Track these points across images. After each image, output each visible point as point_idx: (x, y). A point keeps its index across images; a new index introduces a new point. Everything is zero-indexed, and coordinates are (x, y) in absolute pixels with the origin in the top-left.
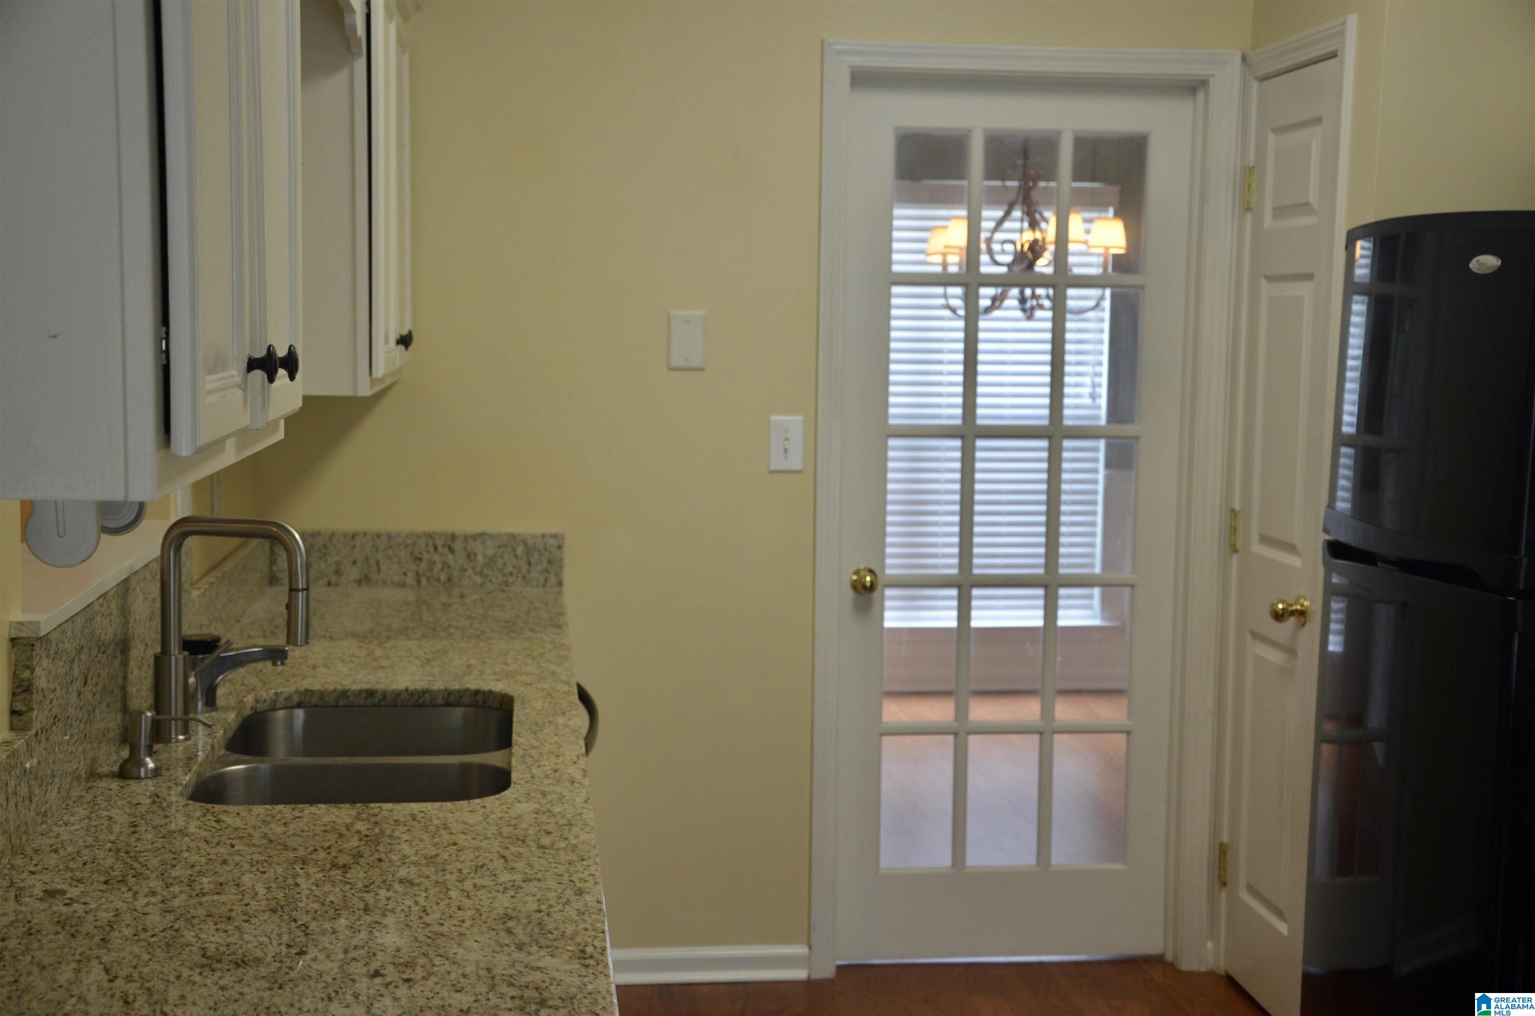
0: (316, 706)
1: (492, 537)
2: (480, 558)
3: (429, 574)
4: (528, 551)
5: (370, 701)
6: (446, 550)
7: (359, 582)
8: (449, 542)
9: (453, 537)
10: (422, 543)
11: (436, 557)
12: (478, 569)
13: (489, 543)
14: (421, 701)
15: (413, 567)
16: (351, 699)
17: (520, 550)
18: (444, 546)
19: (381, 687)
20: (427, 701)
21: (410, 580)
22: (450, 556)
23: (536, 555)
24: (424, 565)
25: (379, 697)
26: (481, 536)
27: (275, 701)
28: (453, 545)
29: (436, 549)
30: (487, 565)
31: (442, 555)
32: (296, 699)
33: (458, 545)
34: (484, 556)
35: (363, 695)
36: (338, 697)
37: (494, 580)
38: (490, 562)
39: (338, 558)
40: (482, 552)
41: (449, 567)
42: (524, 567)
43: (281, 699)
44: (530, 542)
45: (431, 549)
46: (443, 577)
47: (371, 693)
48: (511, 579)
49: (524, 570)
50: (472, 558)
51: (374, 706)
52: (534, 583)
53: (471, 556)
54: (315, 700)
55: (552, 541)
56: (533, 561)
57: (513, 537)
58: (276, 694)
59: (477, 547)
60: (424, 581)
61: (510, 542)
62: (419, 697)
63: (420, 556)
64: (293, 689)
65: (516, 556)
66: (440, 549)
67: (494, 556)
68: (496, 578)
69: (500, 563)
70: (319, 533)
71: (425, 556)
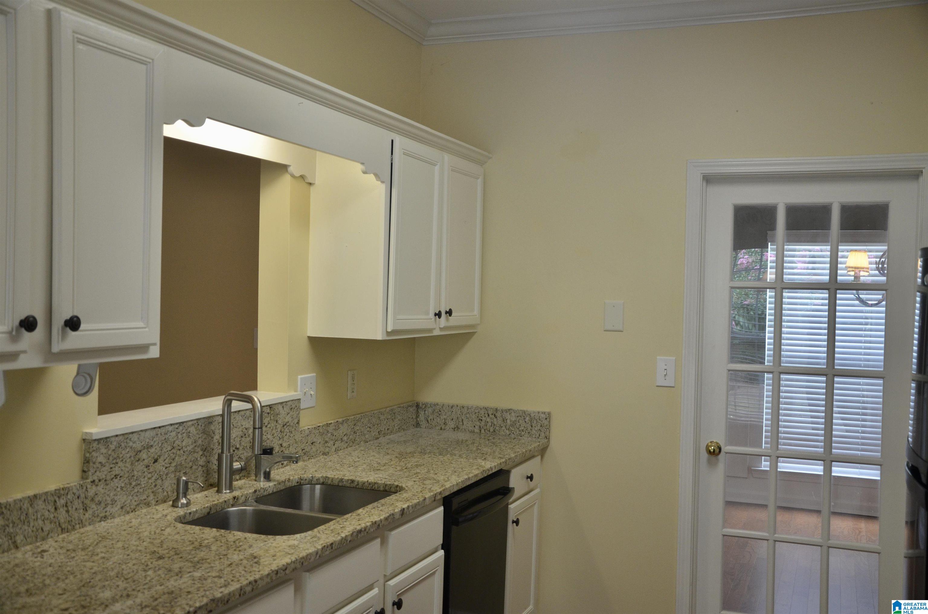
0: (330, 485)
1: (515, 411)
2: (508, 421)
3: (485, 428)
4: (531, 421)
5: (352, 485)
6: (493, 416)
7: (454, 429)
8: (495, 413)
9: (497, 410)
10: (482, 412)
11: (488, 420)
12: (507, 427)
13: (513, 414)
14: (373, 488)
15: (478, 423)
16: (344, 483)
17: (527, 419)
18: (492, 414)
19: (358, 479)
20: (376, 488)
21: (477, 430)
22: (495, 419)
23: (535, 422)
24: (483, 423)
25: (356, 483)
26: (509, 411)
27: (312, 480)
28: (496, 414)
29: (489, 415)
30: (512, 425)
31: (491, 418)
32: (321, 481)
33: (498, 414)
34: (511, 421)
35: (349, 482)
36: (339, 481)
37: (515, 433)
38: (513, 424)
39: (445, 417)
40: (511, 418)
41: (494, 425)
42: (530, 428)
43: (315, 479)
44: (532, 415)
45: (487, 415)
46: (492, 430)
47: (353, 481)
48: (523, 433)
49: (529, 429)
50: (505, 421)
51: (354, 487)
52: (534, 436)
53: (505, 420)
54: (329, 482)
55: (543, 416)
56: (533, 425)
57: (524, 412)
58: (312, 477)
59: (508, 416)
60: (483, 431)
61: (523, 414)
62: (373, 485)
63: (481, 418)
64: (320, 476)
65: (525, 422)
66: (491, 416)
67: (515, 421)
68: (516, 432)
69: (518, 424)
70: (437, 404)
71: (484, 419)
